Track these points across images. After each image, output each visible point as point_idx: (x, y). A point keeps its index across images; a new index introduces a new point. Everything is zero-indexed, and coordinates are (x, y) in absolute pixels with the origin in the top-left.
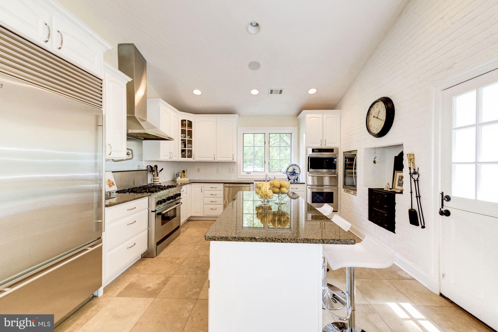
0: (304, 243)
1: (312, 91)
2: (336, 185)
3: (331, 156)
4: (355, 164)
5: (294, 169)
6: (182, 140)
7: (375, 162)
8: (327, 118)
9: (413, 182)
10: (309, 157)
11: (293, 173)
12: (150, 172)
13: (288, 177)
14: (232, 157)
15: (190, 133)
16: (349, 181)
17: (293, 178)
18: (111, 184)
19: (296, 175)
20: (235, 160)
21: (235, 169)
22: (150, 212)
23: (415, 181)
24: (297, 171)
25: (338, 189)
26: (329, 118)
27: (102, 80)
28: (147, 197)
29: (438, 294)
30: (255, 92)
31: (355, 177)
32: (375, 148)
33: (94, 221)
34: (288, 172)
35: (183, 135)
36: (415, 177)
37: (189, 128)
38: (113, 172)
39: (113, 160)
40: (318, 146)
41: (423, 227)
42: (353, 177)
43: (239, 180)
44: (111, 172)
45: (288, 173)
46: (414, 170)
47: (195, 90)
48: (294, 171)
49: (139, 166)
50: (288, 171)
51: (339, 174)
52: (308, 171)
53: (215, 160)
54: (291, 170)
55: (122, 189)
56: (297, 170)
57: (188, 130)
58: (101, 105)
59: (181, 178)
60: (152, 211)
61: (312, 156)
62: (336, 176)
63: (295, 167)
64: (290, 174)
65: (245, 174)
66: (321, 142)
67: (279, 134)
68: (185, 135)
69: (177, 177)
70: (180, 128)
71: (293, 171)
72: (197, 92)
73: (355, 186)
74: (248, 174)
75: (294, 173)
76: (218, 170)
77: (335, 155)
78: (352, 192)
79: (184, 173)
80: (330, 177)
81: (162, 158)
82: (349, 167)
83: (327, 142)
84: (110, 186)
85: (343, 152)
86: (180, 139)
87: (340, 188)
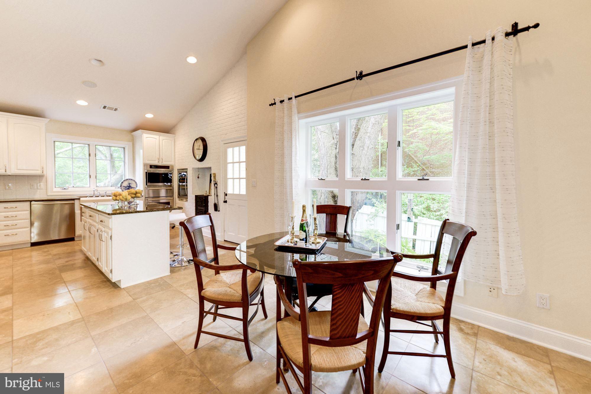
1: (149, 116)
2: (172, 196)
3: (167, 172)
4: (187, 179)
7: (198, 177)
8: (163, 140)
9: (215, 188)
10: (146, 172)
11: (128, 187)
14: (40, 169)
16: (182, 193)
23: (216, 188)
24: (132, 186)
25: (173, 198)
29: (224, 241)
31: (187, 189)
32: (198, 168)
36: (216, 185)
40: (156, 163)
41: (219, 211)
42: (185, 189)
45: (123, 187)
46: (216, 182)
48: (130, 185)
50: (123, 185)
51: (174, 187)
52: (146, 185)
54: (125, 184)
61: (149, 172)
62: (172, 188)
63: (130, 182)
64: (125, 188)
66: (158, 160)
71: (128, 185)
73: (187, 196)
74: (64, 190)
77: (171, 171)
78: (185, 200)
80: (166, 189)
82: (182, 181)
83: (163, 161)
85: (178, 169)
87: (176, 198)
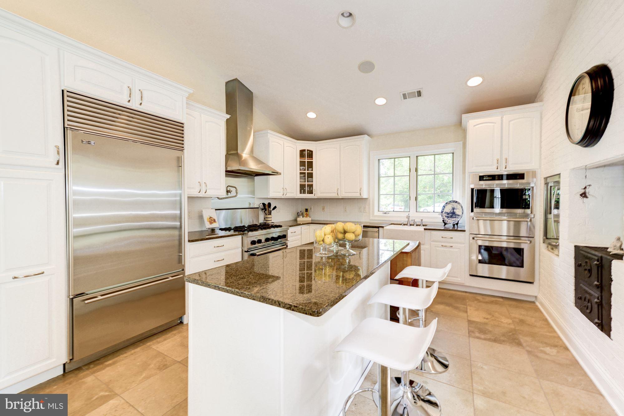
0: (260, 301)
1: (474, 82)
2: (530, 237)
3: (520, 186)
5: (453, 209)
6: (301, 173)
8: (509, 122)
10: (472, 190)
11: (451, 215)
12: (262, 209)
13: (443, 221)
14: (359, 191)
15: (310, 165)
17: (451, 222)
18: (212, 221)
19: (457, 217)
20: (365, 196)
21: (367, 207)
22: (244, 252)
24: (458, 212)
25: (533, 243)
26: (512, 122)
27: (183, 124)
28: (241, 236)
30: (381, 101)
32: (585, 168)
33: (176, 254)
34: (444, 212)
35: (302, 168)
37: (308, 159)
38: (216, 210)
39: (218, 198)
40: (493, 170)
43: (372, 221)
44: (215, 210)
45: (444, 215)
47: (309, 113)
49: (250, 204)
51: (537, 217)
52: (472, 211)
53: (339, 196)
54: (448, 209)
55: (228, 227)
56: (458, 209)
57: (307, 161)
58: (183, 147)
59: (303, 217)
60: (245, 252)
61: (478, 187)
62: (527, 220)
63: (455, 205)
64: (448, 215)
65: (381, 214)
66: (498, 163)
67: (433, 156)
68: (304, 167)
69: (298, 216)
70: (298, 160)
71: (452, 210)
72: (312, 115)
74: (385, 215)
75: (453, 214)
76: (345, 208)
77: (528, 184)
79: (307, 212)
81: (272, 195)
83: (509, 164)
84: (211, 223)
85: (543, 178)
86: (299, 172)
87: (540, 243)
